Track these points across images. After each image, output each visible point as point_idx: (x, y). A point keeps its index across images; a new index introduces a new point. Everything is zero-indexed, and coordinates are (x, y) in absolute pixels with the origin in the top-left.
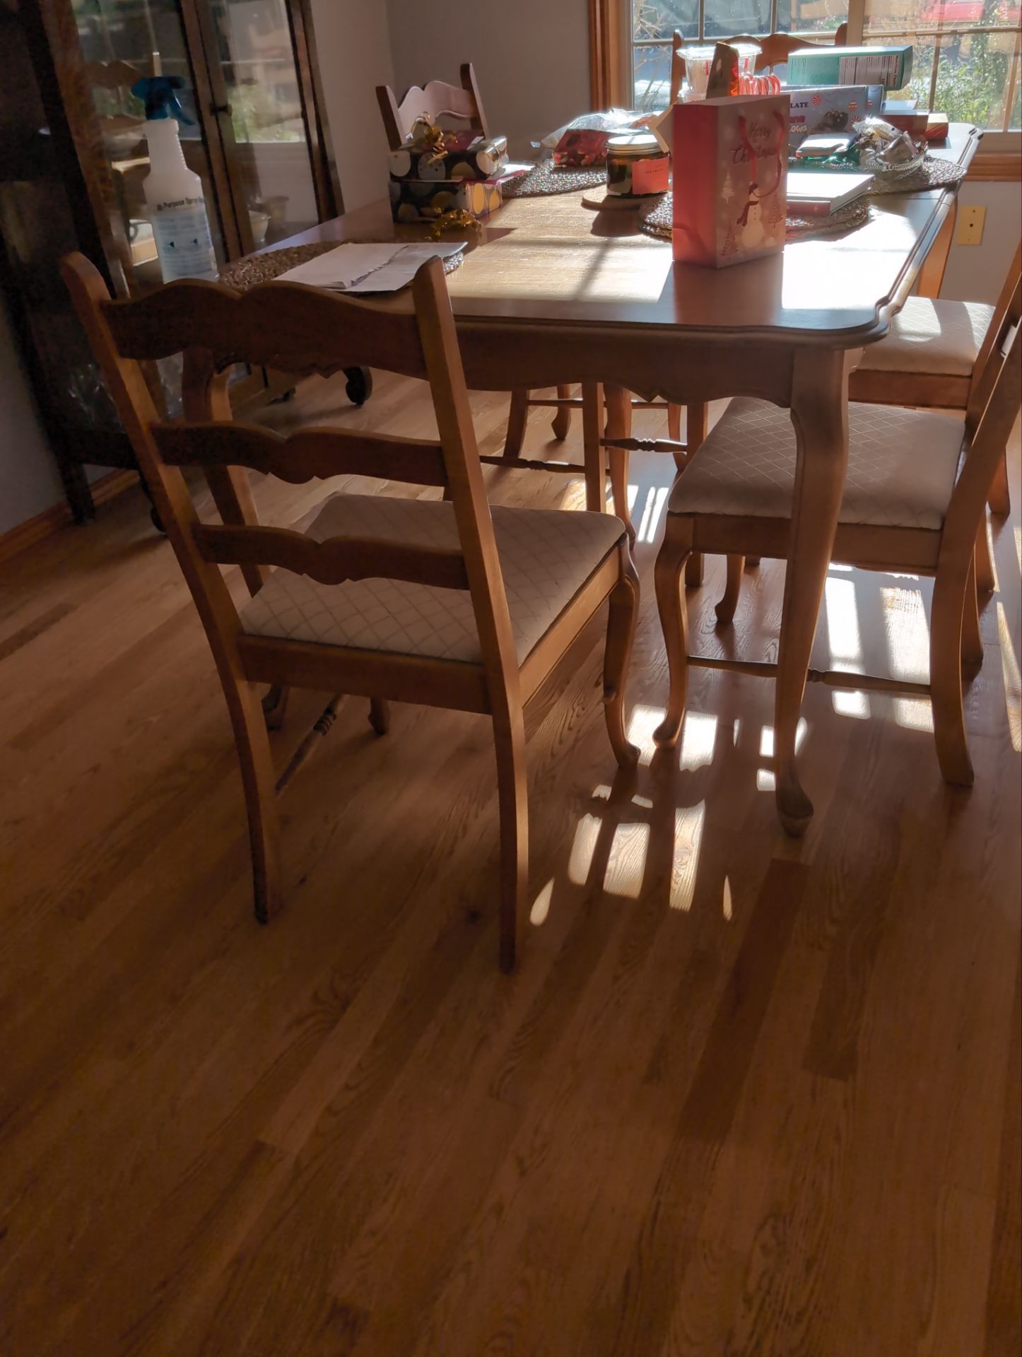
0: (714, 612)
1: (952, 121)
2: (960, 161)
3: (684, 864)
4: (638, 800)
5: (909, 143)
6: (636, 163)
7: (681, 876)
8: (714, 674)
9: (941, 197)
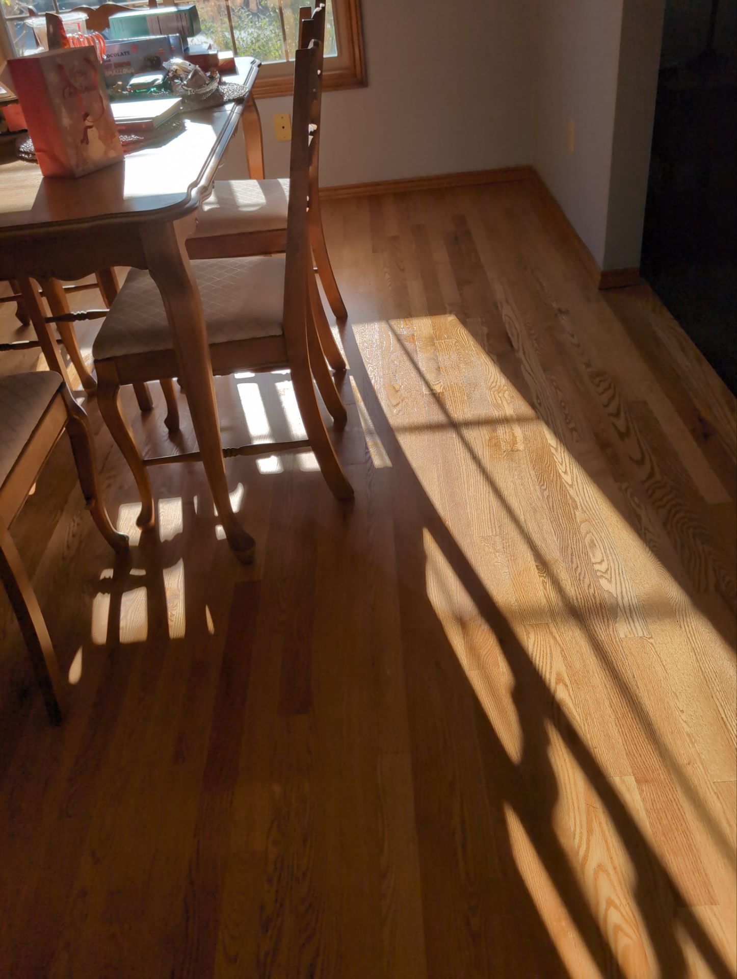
0: (165, 426)
1: (236, 57)
2: (245, 83)
3: (175, 606)
4: (134, 572)
5: (201, 73)
6: (5, 107)
7: (174, 615)
8: (176, 467)
9: (233, 109)
